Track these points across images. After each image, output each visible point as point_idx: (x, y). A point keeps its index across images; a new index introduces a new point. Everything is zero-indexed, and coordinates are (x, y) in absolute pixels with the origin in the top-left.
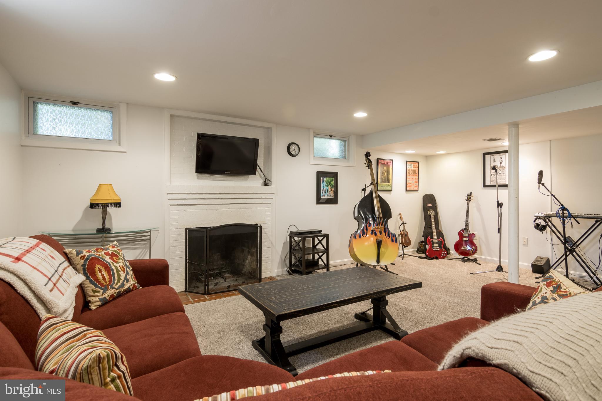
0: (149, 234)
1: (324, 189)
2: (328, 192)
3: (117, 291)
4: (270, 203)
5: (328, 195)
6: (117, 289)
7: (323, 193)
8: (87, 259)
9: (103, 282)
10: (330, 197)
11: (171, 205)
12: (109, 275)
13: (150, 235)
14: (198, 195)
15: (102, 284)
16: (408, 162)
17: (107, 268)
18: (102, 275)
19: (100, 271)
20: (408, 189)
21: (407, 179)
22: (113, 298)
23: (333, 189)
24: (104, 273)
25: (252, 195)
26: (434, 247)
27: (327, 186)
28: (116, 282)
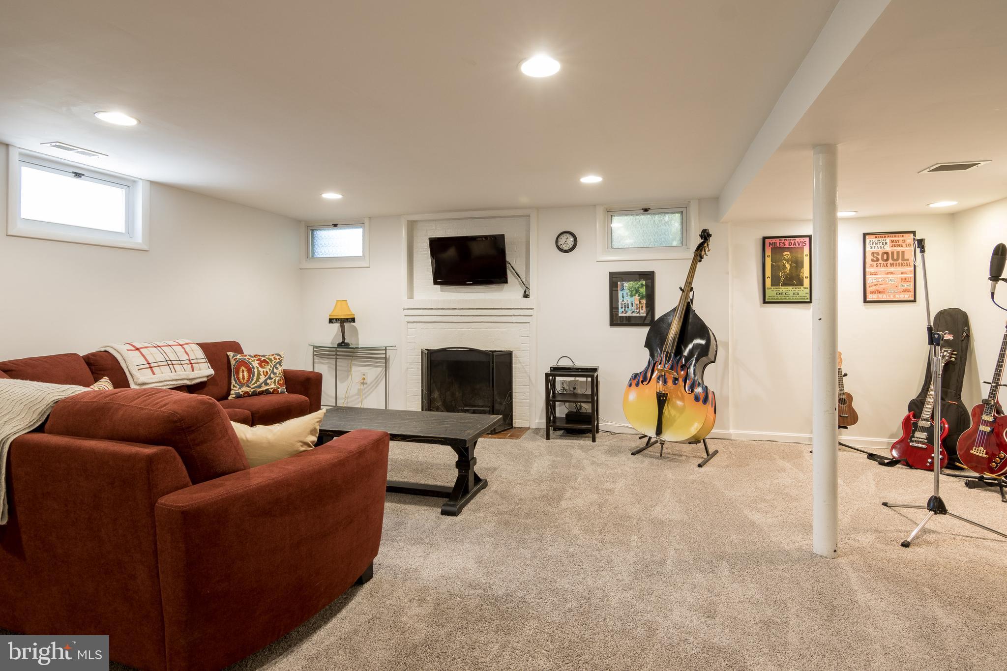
0: (384, 352)
1: (625, 301)
2: (632, 306)
3: (252, 390)
4: (529, 323)
5: (633, 312)
6: (253, 388)
7: (622, 308)
8: (238, 361)
9: (242, 380)
10: (638, 315)
11: (408, 322)
12: (249, 376)
13: (386, 354)
14: (434, 310)
15: (240, 382)
16: (867, 237)
17: (250, 370)
18: (243, 375)
19: (243, 371)
20: (870, 297)
21: (867, 273)
22: (247, 395)
23: (644, 301)
24: (246, 374)
25: (500, 310)
26: (913, 439)
27: (632, 296)
28: (253, 382)
